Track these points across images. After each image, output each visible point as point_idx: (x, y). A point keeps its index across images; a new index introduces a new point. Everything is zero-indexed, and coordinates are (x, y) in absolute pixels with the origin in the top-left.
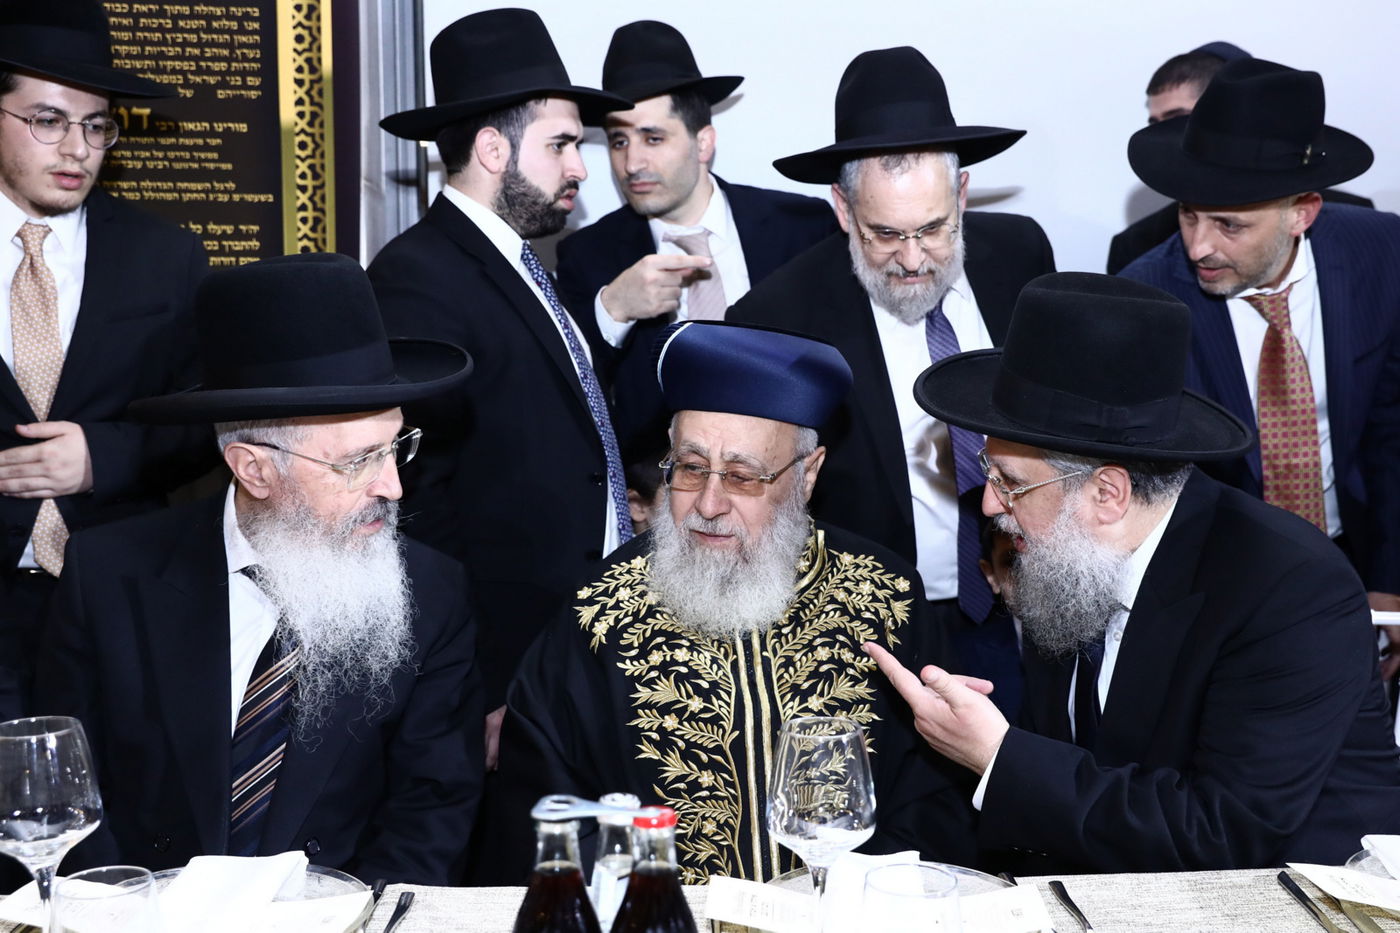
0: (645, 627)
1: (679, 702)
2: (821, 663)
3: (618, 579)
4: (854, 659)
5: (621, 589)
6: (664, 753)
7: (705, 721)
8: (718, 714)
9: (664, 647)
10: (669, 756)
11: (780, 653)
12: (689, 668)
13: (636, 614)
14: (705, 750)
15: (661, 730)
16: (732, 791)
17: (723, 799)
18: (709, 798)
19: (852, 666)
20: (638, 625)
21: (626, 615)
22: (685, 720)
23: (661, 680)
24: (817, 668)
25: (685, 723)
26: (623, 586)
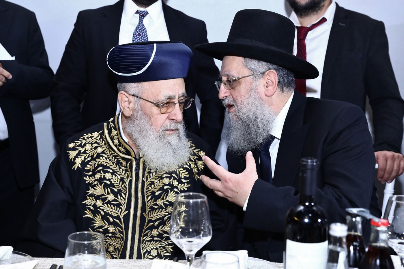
0: (95, 162)
1: (104, 195)
2: (165, 185)
3: (86, 140)
4: (178, 185)
5: (87, 144)
6: (95, 216)
7: (114, 205)
8: (120, 203)
9: (102, 172)
10: (97, 217)
11: (149, 180)
12: (111, 182)
13: (92, 156)
14: (112, 217)
15: (95, 206)
16: (121, 235)
17: (118, 238)
18: (112, 237)
19: (177, 188)
20: (93, 162)
21: (89, 157)
22: (106, 203)
23: (98, 186)
24: (163, 186)
25: (105, 205)
26: (88, 143)
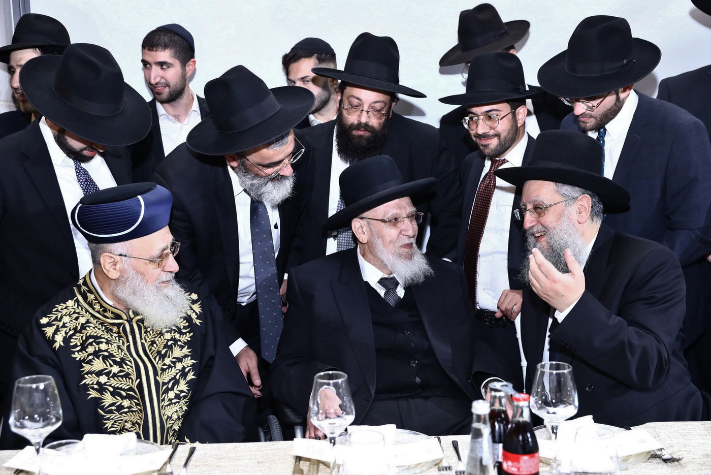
0: (82, 335)
1: (106, 369)
2: (168, 340)
3: (61, 312)
4: (180, 337)
5: (64, 317)
6: (102, 394)
7: (122, 377)
8: (128, 372)
9: (94, 344)
10: (104, 395)
11: (148, 340)
12: (109, 352)
13: (75, 329)
14: (124, 390)
15: (98, 383)
16: (139, 407)
17: (135, 411)
18: (128, 412)
19: (180, 340)
20: (78, 334)
21: (70, 330)
22: (111, 377)
23: (94, 360)
24: (167, 343)
25: (111, 379)
26: (65, 315)
